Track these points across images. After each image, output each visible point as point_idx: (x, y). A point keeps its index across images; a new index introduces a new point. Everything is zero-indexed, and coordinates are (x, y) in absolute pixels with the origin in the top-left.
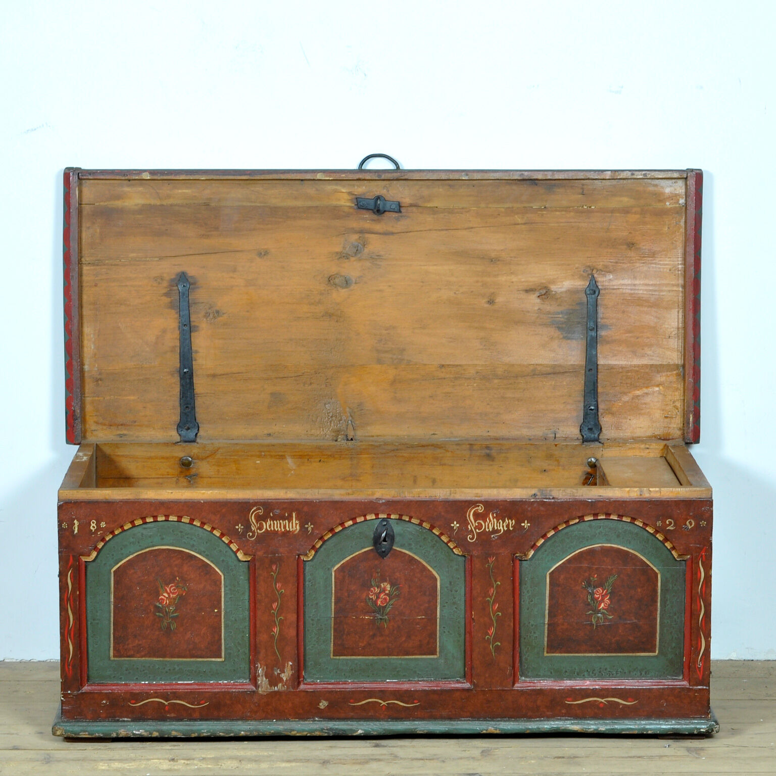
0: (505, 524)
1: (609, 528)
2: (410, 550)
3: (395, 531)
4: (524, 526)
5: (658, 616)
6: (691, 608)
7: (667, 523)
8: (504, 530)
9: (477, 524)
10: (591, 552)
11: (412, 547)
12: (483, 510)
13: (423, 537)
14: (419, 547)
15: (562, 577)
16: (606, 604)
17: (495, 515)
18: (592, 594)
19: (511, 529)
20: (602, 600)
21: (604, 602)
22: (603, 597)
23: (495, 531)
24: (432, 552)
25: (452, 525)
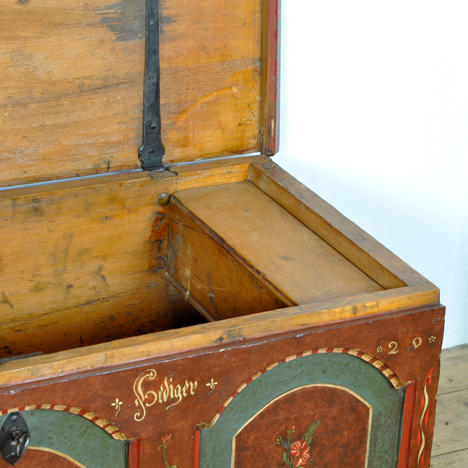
0: (184, 389)
1: (314, 365)
2: (50, 445)
3: (28, 425)
4: (210, 386)
5: (367, 459)
6: (409, 444)
7: (390, 346)
8: (183, 396)
9: (147, 397)
10: (290, 399)
11: (54, 441)
12: (155, 376)
13: (68, 426)
14: (63, 439)
15: (252, 437)
16: (305, 458)
17: (171, 380)
18: (288, 451)
19: (192, 393)
20: (301, 456)
21: (302, 457)
22: (302, 451)
23: (171, 401)
24: (81, 443)
25: (113, 404)
